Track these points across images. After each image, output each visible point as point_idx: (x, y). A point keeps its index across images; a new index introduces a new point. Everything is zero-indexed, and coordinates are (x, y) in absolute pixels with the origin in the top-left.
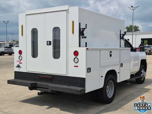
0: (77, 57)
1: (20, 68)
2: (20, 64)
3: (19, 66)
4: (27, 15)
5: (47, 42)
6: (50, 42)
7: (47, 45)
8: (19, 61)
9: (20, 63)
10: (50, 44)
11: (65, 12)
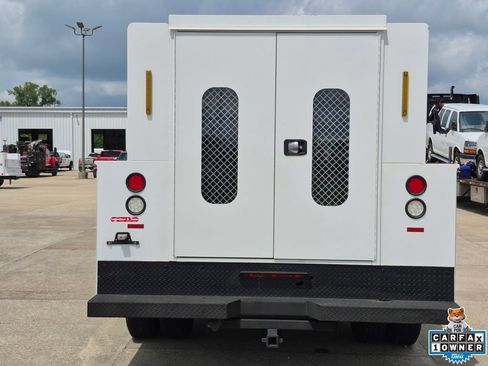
0: (419, 197)
1: (132, 248)
2: (132, 232)
3: (125, 240)
4: (179, 31)
5: (287, 142)
6: (302, 143)
7: (287, 152)
8: (125, 219)
9: (130, 226)
10: (302, 151)
11: (375, 40)
